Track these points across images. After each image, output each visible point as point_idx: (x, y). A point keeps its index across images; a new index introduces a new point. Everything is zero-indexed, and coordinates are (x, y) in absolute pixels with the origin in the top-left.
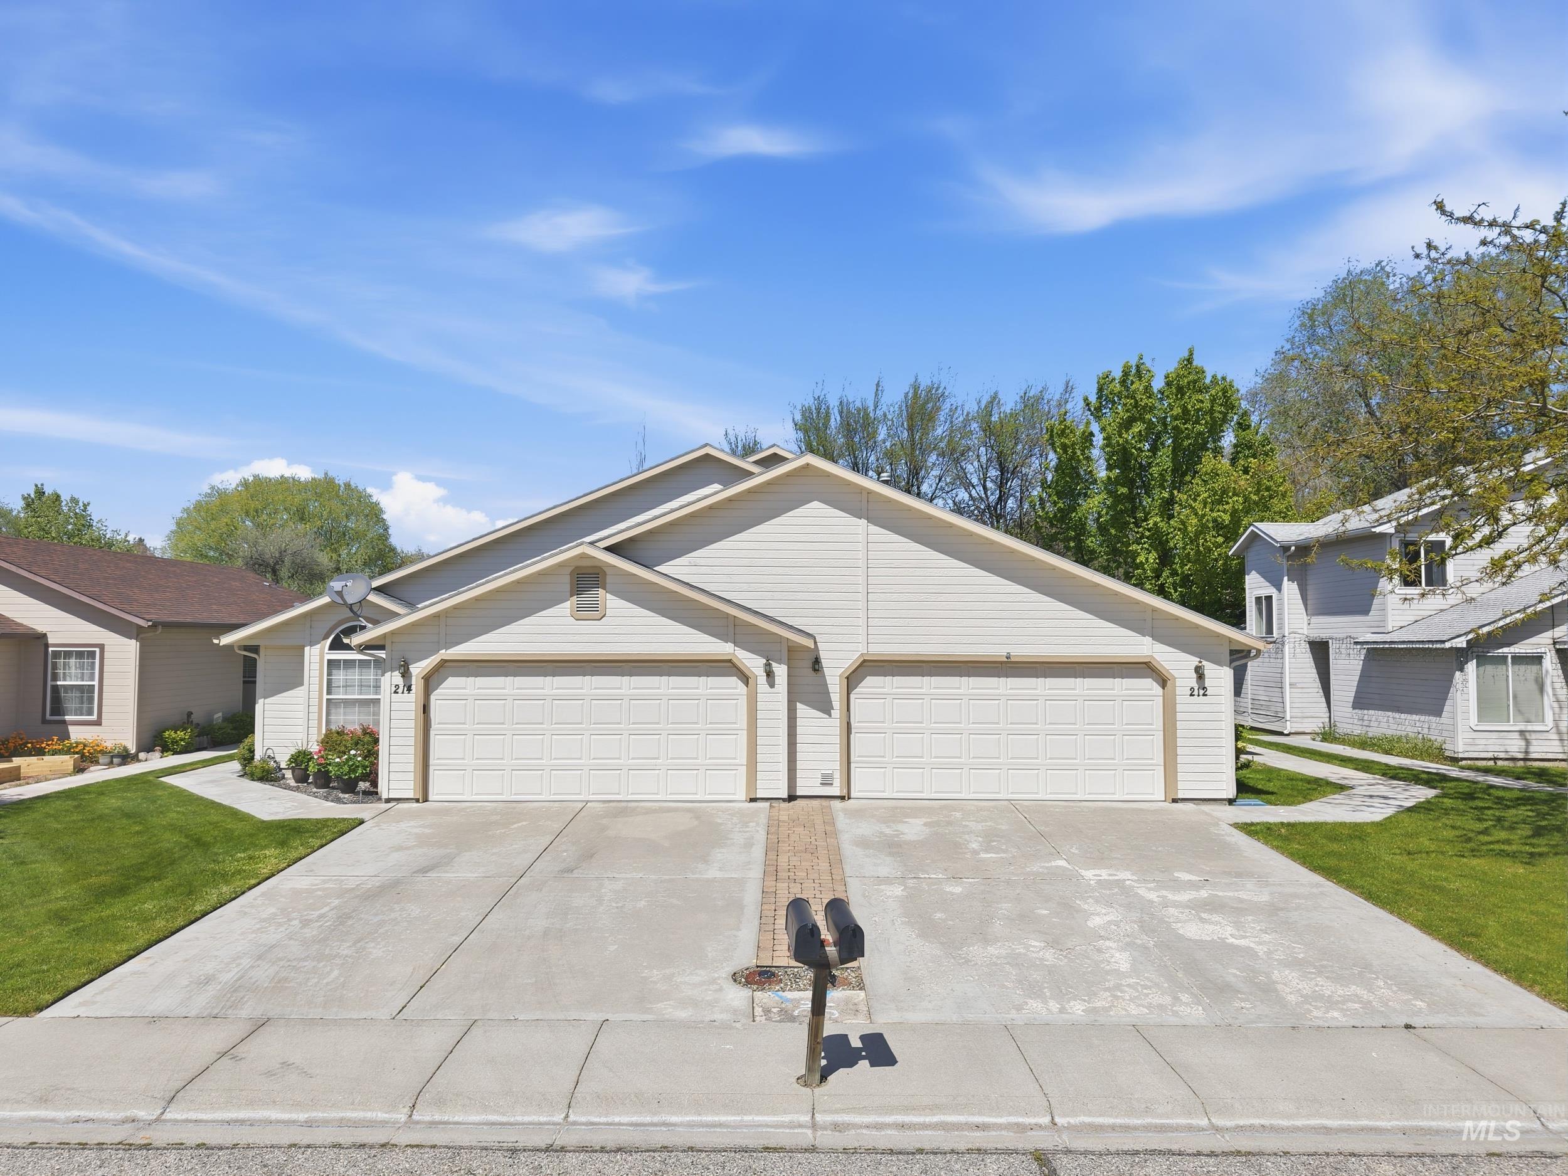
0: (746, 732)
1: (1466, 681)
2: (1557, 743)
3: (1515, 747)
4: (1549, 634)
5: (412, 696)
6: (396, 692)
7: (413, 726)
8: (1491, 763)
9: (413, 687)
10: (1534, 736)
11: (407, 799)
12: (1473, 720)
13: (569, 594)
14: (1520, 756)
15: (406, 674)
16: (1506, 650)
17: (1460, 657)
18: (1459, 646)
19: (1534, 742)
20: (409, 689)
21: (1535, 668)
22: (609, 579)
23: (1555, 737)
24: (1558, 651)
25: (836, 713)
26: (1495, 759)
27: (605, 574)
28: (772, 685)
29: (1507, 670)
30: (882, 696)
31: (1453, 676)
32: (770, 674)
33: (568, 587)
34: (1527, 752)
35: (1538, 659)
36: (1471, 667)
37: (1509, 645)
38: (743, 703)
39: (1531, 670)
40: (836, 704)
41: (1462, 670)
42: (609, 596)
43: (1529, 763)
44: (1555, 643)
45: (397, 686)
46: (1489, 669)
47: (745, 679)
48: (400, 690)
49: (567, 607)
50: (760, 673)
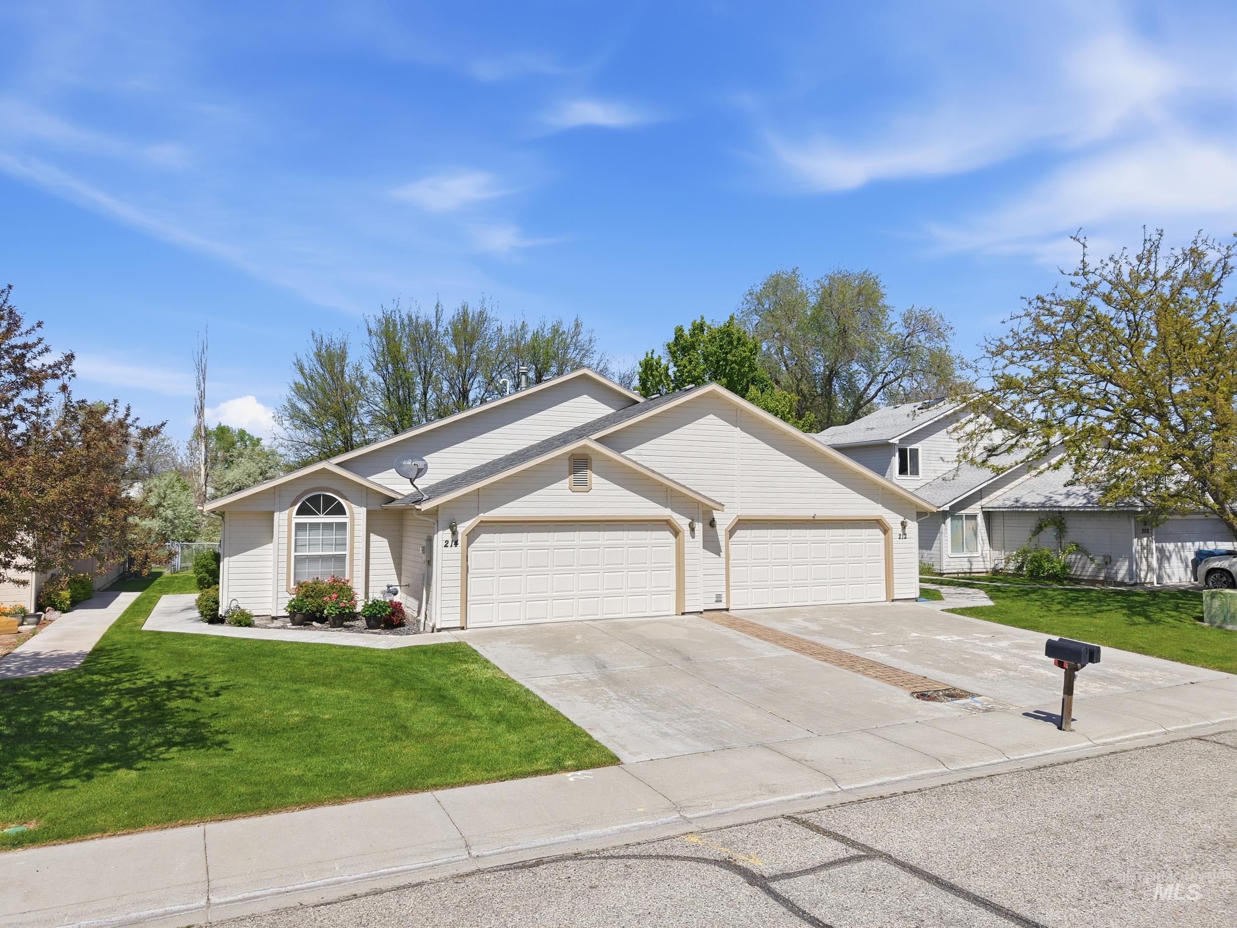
0: (675, 568)
1: (946, 529)
2: (982, 563)
3: (966, 567)
4: (979, 503)
5: (459, 549)
6: (446, 546)
7: (460, 571)
8: (956, 575)
9: (459, 542)
10: (974, 559)
11: (454, 628)
12: (949, 552)
13: (568, 473)
14: (969, 571)
15: (454, 533)
16: (962, 512)
17: (944, 515)
18: (946, 509)
19: (974, 563)
20: (456, 544)
21: (973, 522)
22: (594, 463)
23: (981, 560)
24: (984, 512)
25: (723, 554)
26: (958, 573)
27: (591, 459)
28: (693, 537)
29: (962, 523)
30: (745, 543)
31: (940, 526)
32: (692, 530)
33: (567, 468)
34: (971, 569)
35: (974, 517)
36: (949, 521)
37: (964, 509)
38: (673, 548)
39: (971, 523)
40: (723, 549)
41: (944, 523)
42: (594, 475)
43: (972, 575)
44: (982, 508)
45: (447, 542)
46: (955, 522)
47: (676, 533)
48: (449, 545)
49: (566, 483)
50: (687, 529)
